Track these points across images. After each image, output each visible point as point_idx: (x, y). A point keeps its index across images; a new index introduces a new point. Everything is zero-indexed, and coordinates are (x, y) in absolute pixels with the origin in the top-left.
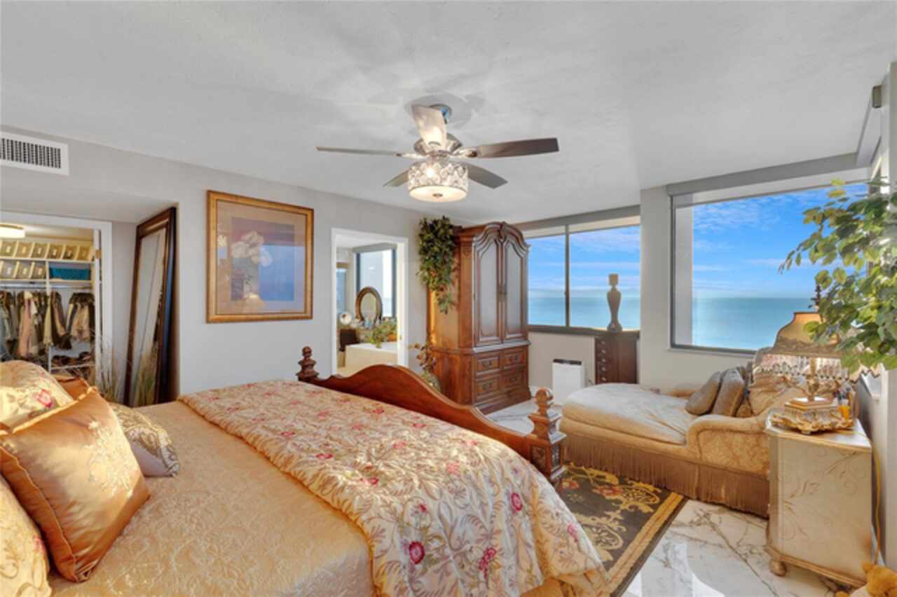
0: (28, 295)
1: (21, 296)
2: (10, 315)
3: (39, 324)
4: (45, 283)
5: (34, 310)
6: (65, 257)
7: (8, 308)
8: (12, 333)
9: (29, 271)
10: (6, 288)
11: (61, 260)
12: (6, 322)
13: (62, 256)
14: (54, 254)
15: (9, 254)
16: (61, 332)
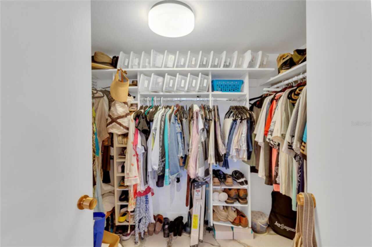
0: (196, 108)
1: (191, 109)
2: (182, 130)
3: (205, 141)
4: (207, 96)
5: (201, 126)
6: (225, 66)
7: (181, 121)
8: (184, 149)
9: (197, 83)
10: (180, 101)
11: (221, 68)
12: (179, 135)
13: (222, 65)
14: (216, 64)
15: (184, 66)
16: (222, 151)
